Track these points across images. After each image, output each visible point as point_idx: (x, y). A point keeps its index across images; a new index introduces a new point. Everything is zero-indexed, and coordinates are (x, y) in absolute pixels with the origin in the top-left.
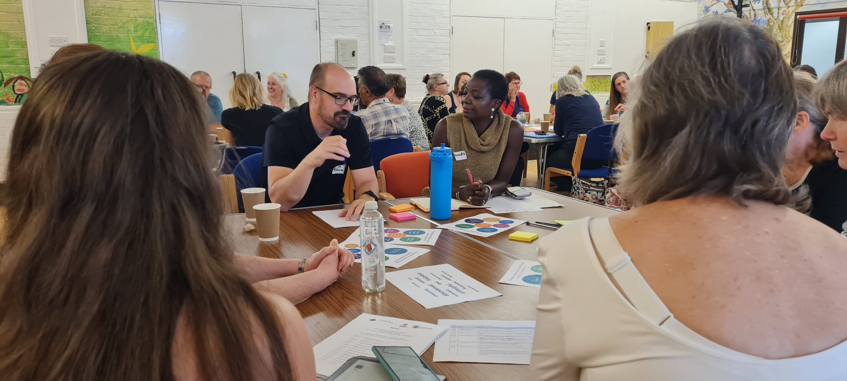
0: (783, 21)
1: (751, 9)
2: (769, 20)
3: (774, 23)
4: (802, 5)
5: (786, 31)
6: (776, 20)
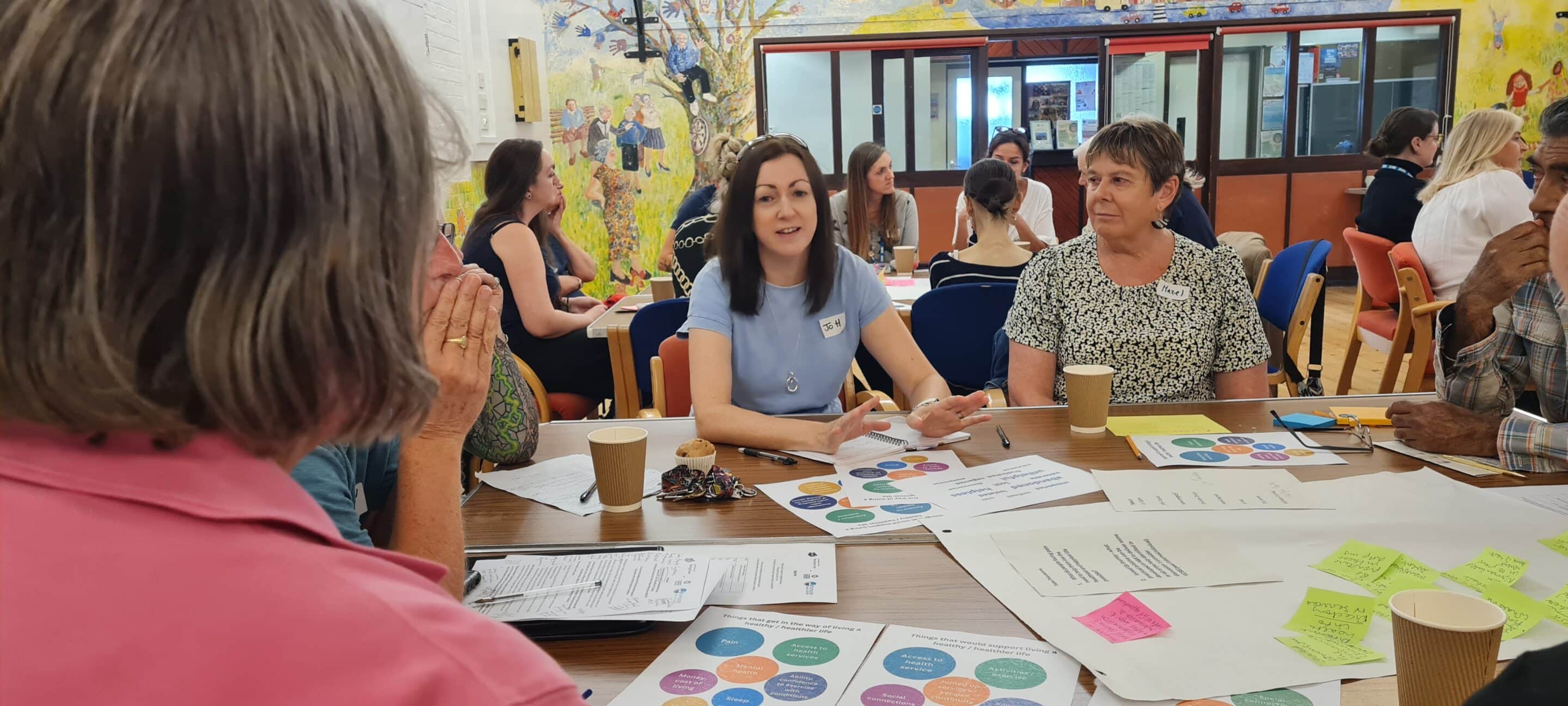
0: (730, 54)
1: (664, 27)
3: (714, 56)
4: (763, 27)
5: (740, 74)
6: (717, 52)
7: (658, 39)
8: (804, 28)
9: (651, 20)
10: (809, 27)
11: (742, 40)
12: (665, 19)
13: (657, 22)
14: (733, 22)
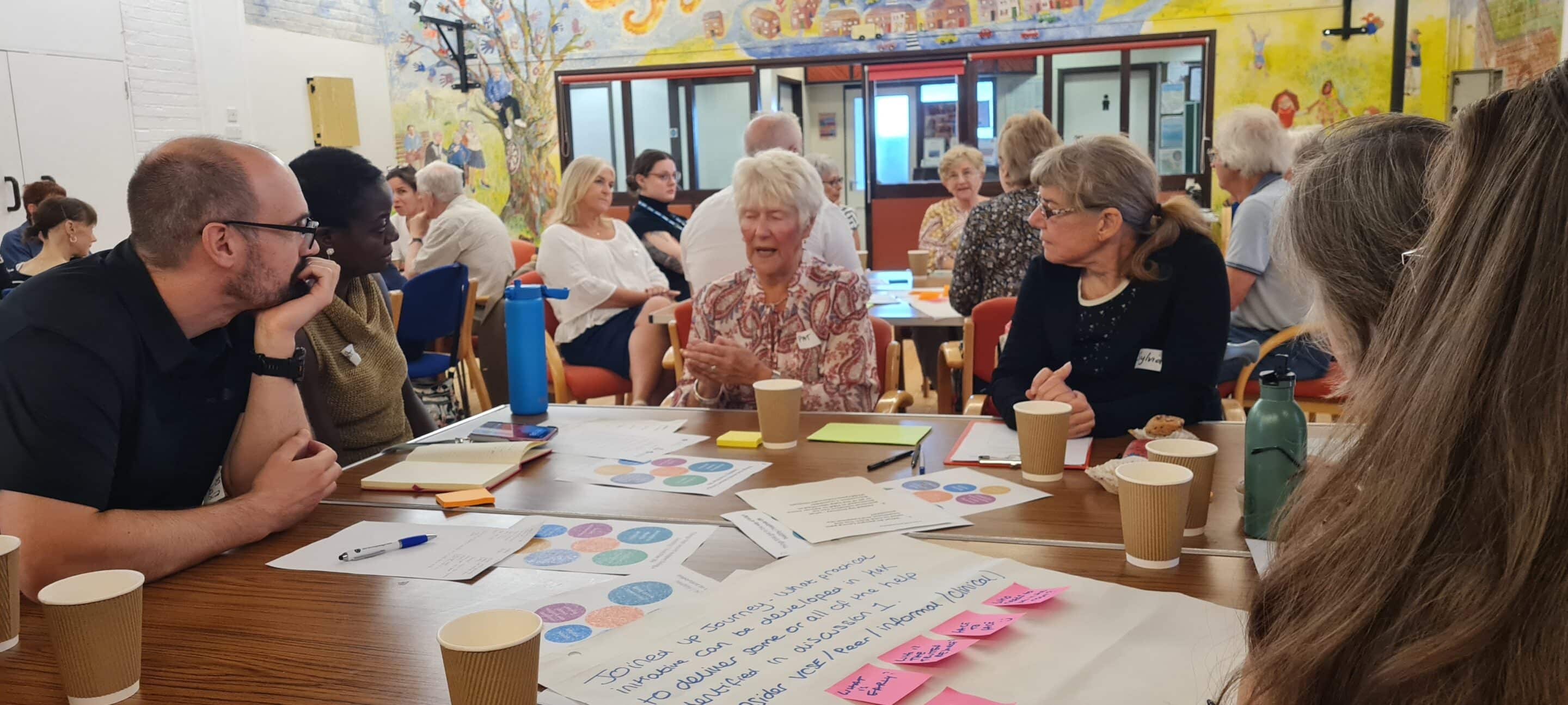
0: (536, 85)
1: (482, 62)
2: (514, 82)
3: (523, 87)
4: (562, 60)
5: (545, 102)
6: (525, 82)
7: (478, 73)
8: (597, 61)
9: (472, 56)
10: (601, 60)
11: (546, 72)
12: (484, 56)
13: (476, 58)
14: (537, 57)
